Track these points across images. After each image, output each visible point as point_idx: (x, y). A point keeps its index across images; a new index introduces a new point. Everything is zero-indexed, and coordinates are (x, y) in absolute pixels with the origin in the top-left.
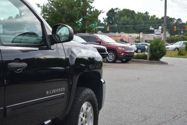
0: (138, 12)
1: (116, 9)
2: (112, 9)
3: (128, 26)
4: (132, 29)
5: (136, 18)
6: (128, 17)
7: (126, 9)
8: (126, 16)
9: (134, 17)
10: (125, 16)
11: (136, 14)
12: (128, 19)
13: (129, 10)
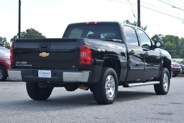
0: (181, 38)
1: (160, 35)
2: (156, 35)
3: (172, 51)
4: (176, 55)
5: (180, 43)
6: (171, 42)
7: (169, 35)
8: (170, 42)
9: (178, 42)
10: (168, 41)
11: (179, 39)
12: (172, 44)
13: (172, 36)
